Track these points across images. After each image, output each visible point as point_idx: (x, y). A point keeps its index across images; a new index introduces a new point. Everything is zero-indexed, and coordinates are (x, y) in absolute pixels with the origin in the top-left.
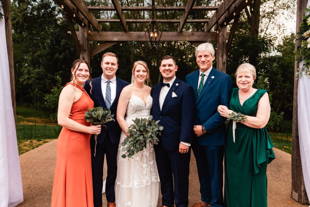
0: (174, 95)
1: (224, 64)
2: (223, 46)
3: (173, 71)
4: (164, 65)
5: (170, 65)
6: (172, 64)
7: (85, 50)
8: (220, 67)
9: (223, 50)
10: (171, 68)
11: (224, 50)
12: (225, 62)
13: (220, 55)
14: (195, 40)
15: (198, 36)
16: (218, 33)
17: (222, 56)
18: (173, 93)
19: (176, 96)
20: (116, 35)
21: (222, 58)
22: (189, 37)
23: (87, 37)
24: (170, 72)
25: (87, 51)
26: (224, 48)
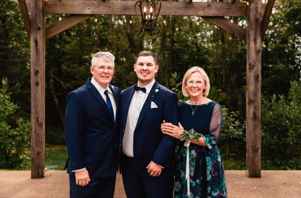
0: (153, 105)
1: (257, 52)
2: (256, 25)
3: (152, 72)
4: (141, 63)
5: (149, 63)
6: (152, 64)
7: (39, 28)
8: (253, 57)
9: (256, 31)
10: (150, 68)
11: (258, 32)
12: (259, 50)
13: (252, 38)
14: (212, 15)
15: (217, 8)
16: (248, 4)
17: (255, 40)
18: (152, 103)
19: (156, 107)
20: (88, 5)
21: (255, 44)
22: (203, 10)
23: (43, 8)
24: (148, 74)
25: (42, 29)
26: (257, 28)
